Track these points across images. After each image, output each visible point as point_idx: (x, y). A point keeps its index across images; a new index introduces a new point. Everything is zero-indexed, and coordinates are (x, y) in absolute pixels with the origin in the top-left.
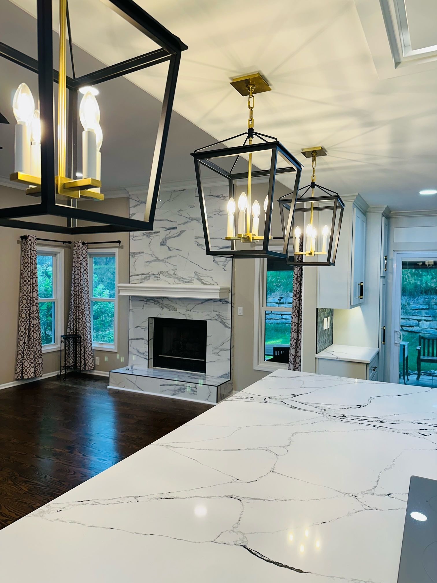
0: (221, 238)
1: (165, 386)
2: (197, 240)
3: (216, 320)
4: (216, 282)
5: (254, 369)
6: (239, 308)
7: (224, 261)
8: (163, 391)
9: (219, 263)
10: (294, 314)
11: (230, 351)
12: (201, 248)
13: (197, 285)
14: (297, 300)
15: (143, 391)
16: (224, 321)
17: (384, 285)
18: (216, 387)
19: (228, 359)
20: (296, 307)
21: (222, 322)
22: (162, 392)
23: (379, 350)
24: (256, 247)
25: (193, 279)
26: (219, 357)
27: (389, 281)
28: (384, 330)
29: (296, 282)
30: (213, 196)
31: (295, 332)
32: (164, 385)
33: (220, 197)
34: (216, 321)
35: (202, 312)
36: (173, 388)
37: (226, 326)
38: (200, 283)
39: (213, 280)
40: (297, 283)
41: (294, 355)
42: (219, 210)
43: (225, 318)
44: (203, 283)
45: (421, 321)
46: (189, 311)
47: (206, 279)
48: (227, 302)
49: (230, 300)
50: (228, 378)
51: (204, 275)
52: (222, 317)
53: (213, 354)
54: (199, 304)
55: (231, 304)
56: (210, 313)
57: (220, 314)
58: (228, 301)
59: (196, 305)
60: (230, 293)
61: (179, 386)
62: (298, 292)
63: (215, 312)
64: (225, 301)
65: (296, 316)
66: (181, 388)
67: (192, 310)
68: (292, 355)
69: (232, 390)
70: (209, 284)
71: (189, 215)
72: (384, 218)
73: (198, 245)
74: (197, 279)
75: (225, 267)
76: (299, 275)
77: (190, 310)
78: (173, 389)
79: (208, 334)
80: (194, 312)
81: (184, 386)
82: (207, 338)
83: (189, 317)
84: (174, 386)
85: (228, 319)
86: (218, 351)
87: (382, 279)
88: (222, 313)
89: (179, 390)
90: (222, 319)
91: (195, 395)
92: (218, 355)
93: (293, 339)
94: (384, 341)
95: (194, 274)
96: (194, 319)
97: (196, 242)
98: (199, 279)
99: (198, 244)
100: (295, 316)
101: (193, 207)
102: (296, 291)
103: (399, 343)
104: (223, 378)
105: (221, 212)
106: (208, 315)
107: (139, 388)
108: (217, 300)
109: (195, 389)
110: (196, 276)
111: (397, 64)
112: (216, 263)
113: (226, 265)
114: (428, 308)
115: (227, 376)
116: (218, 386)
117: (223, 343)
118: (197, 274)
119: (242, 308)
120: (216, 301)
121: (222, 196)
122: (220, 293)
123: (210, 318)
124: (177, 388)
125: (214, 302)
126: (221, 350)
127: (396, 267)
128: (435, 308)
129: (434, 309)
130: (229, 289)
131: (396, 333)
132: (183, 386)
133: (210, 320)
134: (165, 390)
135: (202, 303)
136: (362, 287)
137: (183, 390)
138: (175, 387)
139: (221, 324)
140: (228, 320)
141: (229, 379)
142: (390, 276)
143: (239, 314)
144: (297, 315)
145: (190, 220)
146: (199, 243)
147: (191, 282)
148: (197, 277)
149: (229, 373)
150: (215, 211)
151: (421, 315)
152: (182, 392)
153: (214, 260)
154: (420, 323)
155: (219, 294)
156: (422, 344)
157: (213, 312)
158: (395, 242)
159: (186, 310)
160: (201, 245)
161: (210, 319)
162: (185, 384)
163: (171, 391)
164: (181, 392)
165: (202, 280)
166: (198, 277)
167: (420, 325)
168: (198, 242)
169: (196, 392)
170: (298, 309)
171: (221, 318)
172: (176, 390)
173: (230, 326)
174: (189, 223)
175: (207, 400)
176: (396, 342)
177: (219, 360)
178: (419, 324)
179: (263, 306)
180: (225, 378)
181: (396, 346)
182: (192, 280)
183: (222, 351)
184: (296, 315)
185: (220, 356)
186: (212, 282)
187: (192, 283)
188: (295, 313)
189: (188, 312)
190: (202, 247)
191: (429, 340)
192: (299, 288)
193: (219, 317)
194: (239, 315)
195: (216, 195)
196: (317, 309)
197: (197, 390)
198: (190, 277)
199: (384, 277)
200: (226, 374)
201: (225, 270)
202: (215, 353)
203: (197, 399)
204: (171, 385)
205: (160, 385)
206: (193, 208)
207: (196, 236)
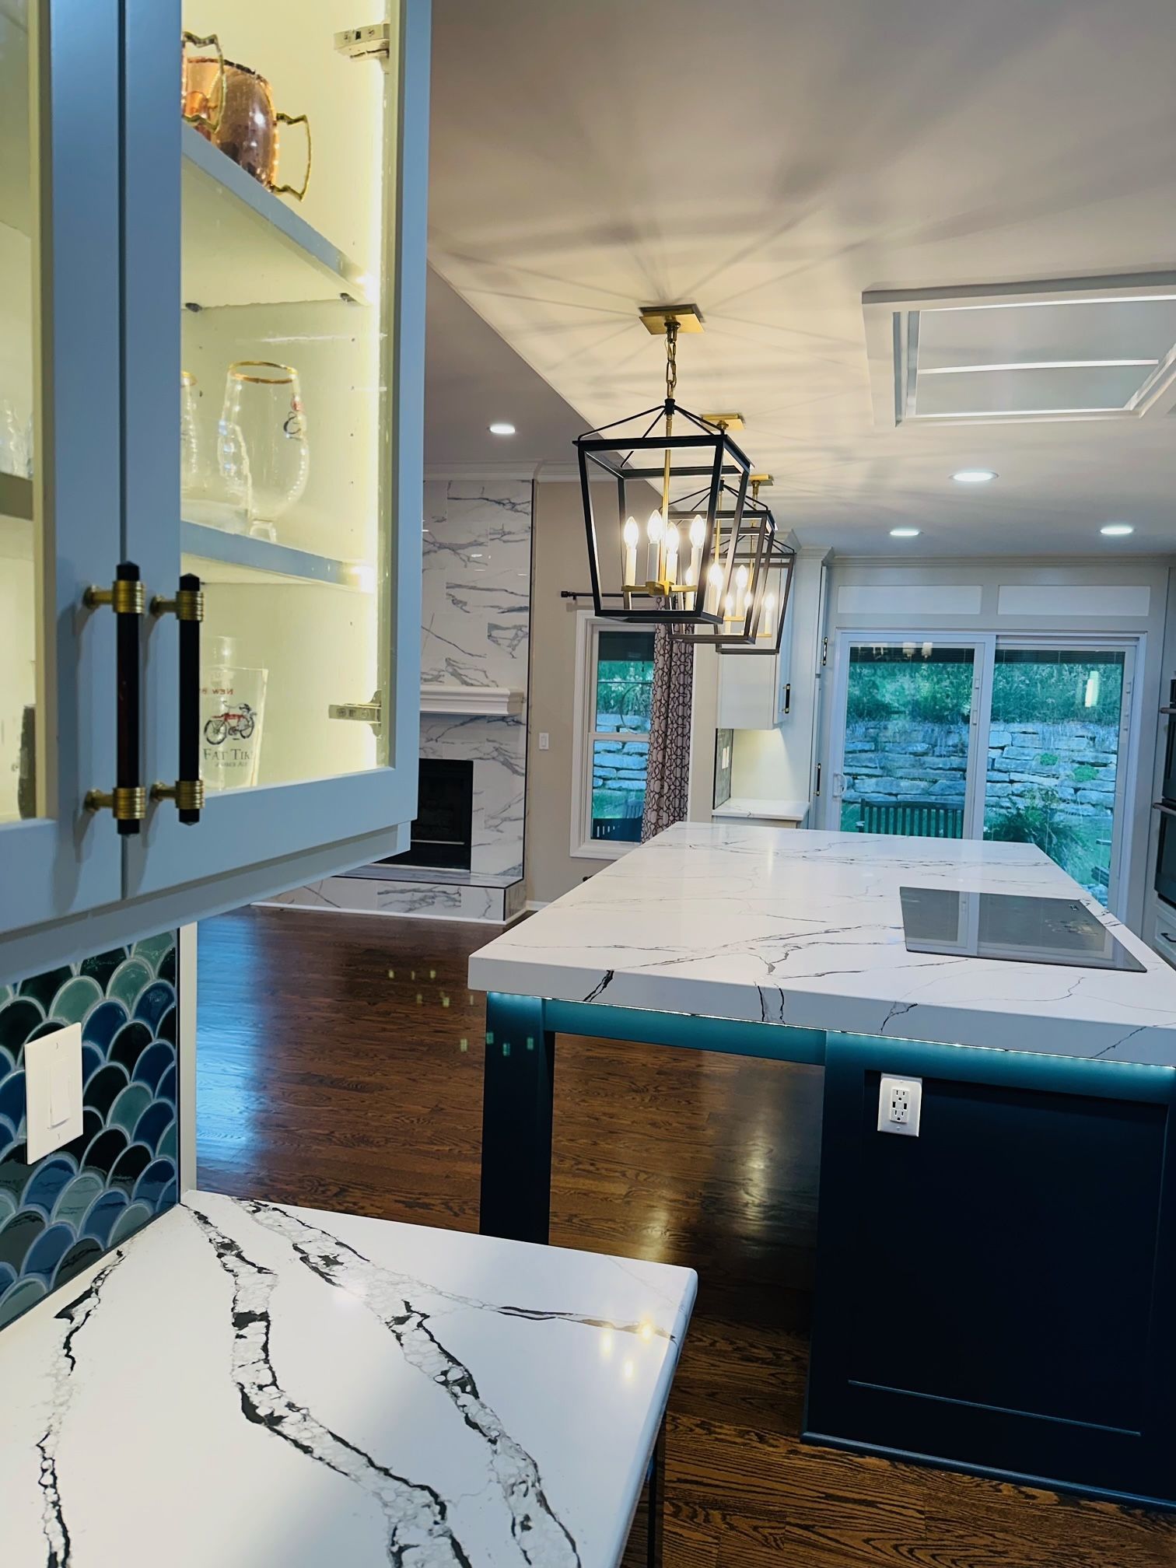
0: (506, 591)
1: (390, 894)
2: (452, 592)
3: (494, 758)
4: (493, 681)
5: (571, 855)
6: (541, 734)
7: (511, 636)
8: (385, 905)
9: (500, 641)
10: (656, 745)
11: (523, 821)
12: (461, 608)
13: (452, 686)
14: (662, 718)
15: (338, 907)
16: (510, 760)
17: (820, 689)
18: (503, 890)
19: (520, 838)
20: (660, 732)
21: (508, 764)
22: (383, 906)
23: (810, 807)
24: (578, 611)
25: (442, 673)
26: (500, 833)
27: (827, 683)
28: (819, 770)
29: (660, 683)
30: (487, 499)
31: (658, 779)
32: (387, 892)
33: (504, 504)
34: (492, 761)
35: (463, 743)
36: (407, 896)
37: (515, 772)
38: (458, 682)
39: (487, 677)
40: (663, 685)
41: (654, 824)
42: (501, 532)
43: (513, 756)
44: (467, 684)
45: (858, 777)
46: (434, 742)
47: (472, 675)
48: (519, 723)
49: (524, 719)
50: (517, 876)
51: (467, 667)
52: (506, 753)
53: (485, 828)
54: (456, 726)
55: (525, 727)
56: (479, 745)
57: (502, 747)
58: (519, 719)
59: (448, 729)
60: (525, 705)
61: (422, 892)
62: (663, 702)
63: (490, 743)
64: (513, 721)
65: (659, 749)
66: (426, 896)
67: (438, 739)
68: (649, 824)
69: (525, 899)
70: (479, 684)
71: (433, 537)
72: (824, 568)
73: (455, 602)
74: (452, 675)
75: (513, 650)
76: (666, 670)
77: (434, 738)
78: (409, 899)
79: (475, 789)
80: (444, 743)
81: (434, 892)
82: (474, 796)
83: (433, 753)
84: (410, 894)
85: (519, 756)
86: (498, 822)
87: (818, 680)
88: (506, 745)
89: (423, 900)
90: (507, 758)
91: (458, 909)
92: (498, 831)
93: (652, 794)
94: (818, 790)
95: (445, 664)
96: (444, 758)
97: (450, 595)
98: (455, 674)
99: (453, 600)
100: (657, 748)
101: (441, 521)
102: (660, 701)
103: (841, 796)
104: (508, 875)
105: (505, 535)
106: (476, 749)
107: (328, 901)
108: (496, 719)
109: (456, 896)
110: (449, 667)
111: (898, 422)
112: (494, 641)
113: (516, 645)
114: (873, 749)
115: (516, 871)
116: (507, 887)
117: (507, 806)
118: (452, 662)
119: (547, 735)
120: (495, 721)
121: (508, 501)
122: (509, 702)
123: (481, 755)
124: (419, 895)
125: (489, 722)
126: (505, 820)
127: (841, 659)
128: (887, 749)
129: (887, 751)
130: (521, 695)
131: (836, 778)
132: (432, 891)
133: (481, 759)
134: (391, 903)
135: (462, 724)
136: (788, 691)
137: (430, 901)
138: (413, 895)
139: (505, 768)
140: (520, 758)
141: (521, 878)
142: (829, 673)
143: (541, 748)
144: (662, 747)
145: (436, 548)
146: (456, 597)
147: (437, 681)
148: (451, 670)
149: (520, 865)
150: (492, 531)
151: (858, 764)
152: (429, 904)
153: (489, 636)
154: (856, 781)
155: (506, 704)
156: (867, 816)
157: (487, 744)
158: (839, 612)
159: (427, 738)
160: (461, 602)
161: (479, 757)
162: (435, 888)
163: (403, 904)
164: (425, 904)
165: (464, 677)
166: (455, 670)
167: (857, 785)
168: (453, 597)
169: (460, 901)
170: (663, 735)
171: (504, 755)
172: (415, 902)
173: (524, 771)
174: (432, 554)
175: (484, 915)
176: (836, 794)
177: (500, 839)
178: (854, 784)
179: (589, 731)
180: (513, 875)
181: (836, 801)
182: (440, 676)
183: (505, 823)
184: (660, 746)
185: (502, 832)
186: (486, 681)
187: (441, 682)
188: (658, 743)
189: (431, 742)
190: (464, 608)
191: (879, 808)
192: (666, 695)
193: (500, 754)
194: (541, 750)
195: (496, 499)
196: (717, 730)
197: (462, 898)
198: (435, 670)
199: (818, 676)
200: (514, 868)
201: (513, 657)
202: (490, 827)
203: (463, 916)
204: (402, 892)
205: (379, 894)
206: (444, 523)
207: (449, 582)
